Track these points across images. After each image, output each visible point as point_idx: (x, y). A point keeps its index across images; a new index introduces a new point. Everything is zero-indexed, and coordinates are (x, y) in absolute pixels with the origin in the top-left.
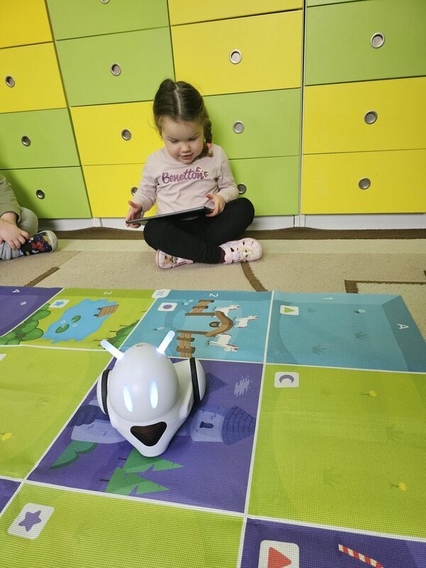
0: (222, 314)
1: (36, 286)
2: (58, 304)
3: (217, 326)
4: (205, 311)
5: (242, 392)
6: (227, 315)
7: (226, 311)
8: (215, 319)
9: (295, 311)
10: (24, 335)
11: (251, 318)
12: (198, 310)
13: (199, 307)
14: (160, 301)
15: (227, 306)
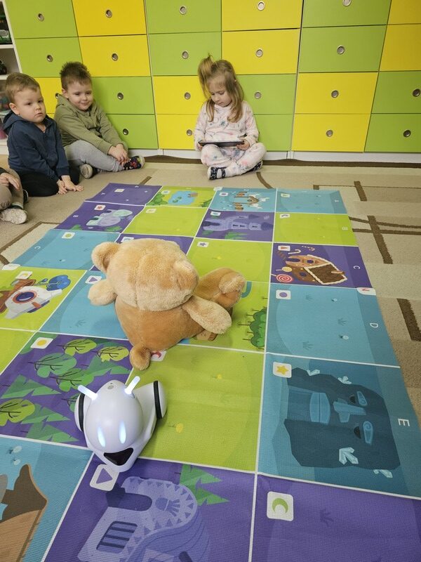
1: (145, 185)
5: (267, 219)
9: (288, 196)
10: (158, 202)
11: (267, 198)
13: (240, 194)
14: (219, 192)
15: (254, 194)
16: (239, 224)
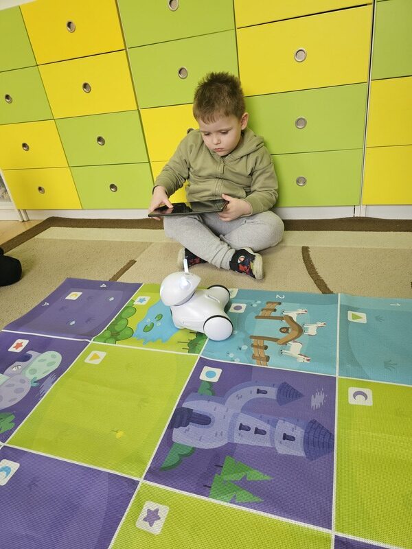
0: (291, 318)
1: (119, 280)
2: (141, 301)
3: (287, 332)
4: (273, 314)
5: (318, 405)
6: (295, 320)
7: (294, 315)
8: (284, 324)
9: (363, 318)
10: (118, 333)
11: (320, 324)
12: (267, 313)
13: (267, 310)
15: (295, 310)
16: (253, 422)
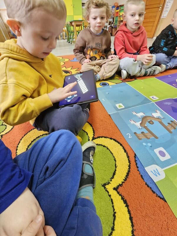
0: (141, 124)
3: (151, 121)
4: (146, 131)
6: (141, 122)
7: (138, 124)
8: (147, 124)
